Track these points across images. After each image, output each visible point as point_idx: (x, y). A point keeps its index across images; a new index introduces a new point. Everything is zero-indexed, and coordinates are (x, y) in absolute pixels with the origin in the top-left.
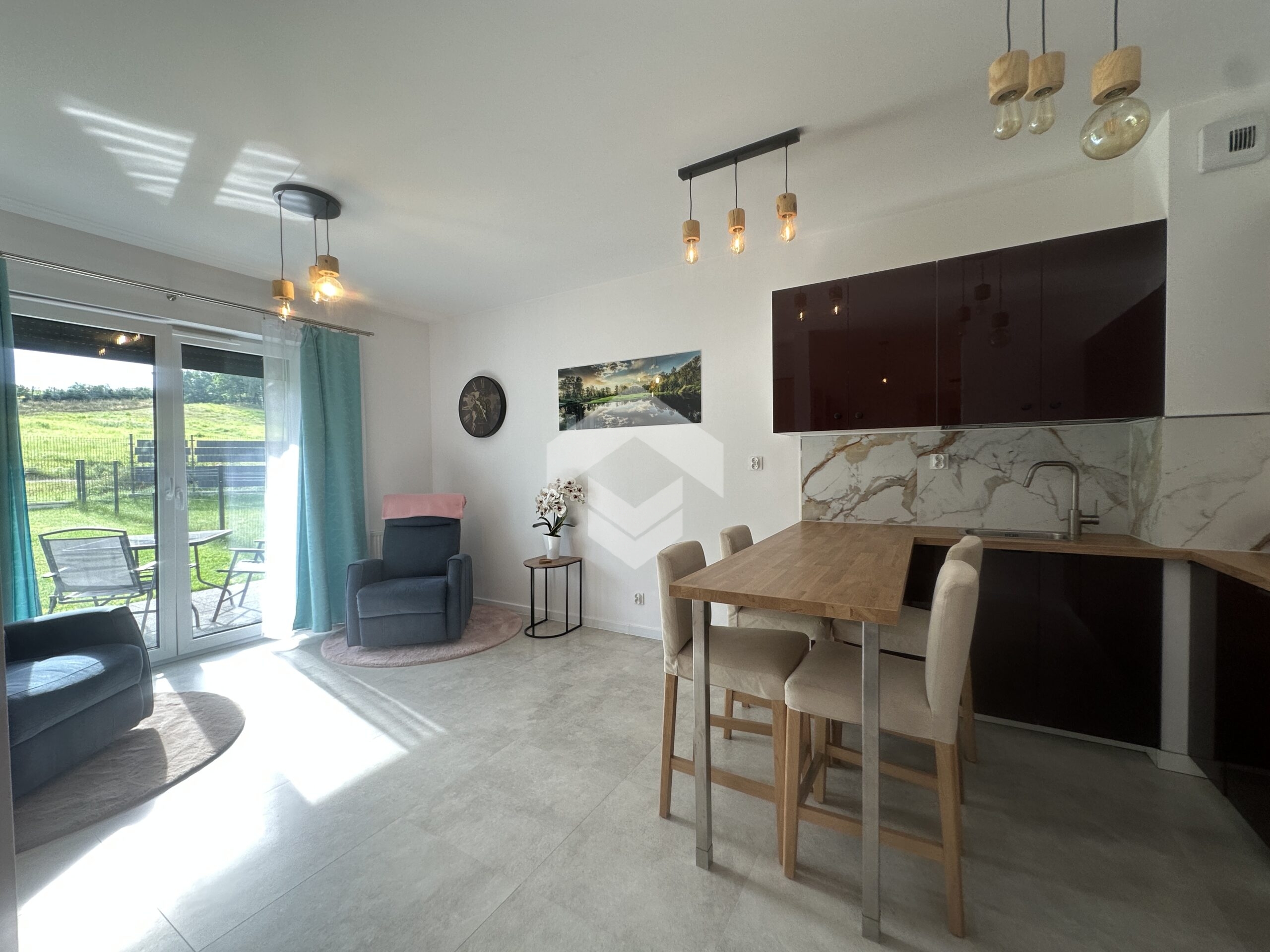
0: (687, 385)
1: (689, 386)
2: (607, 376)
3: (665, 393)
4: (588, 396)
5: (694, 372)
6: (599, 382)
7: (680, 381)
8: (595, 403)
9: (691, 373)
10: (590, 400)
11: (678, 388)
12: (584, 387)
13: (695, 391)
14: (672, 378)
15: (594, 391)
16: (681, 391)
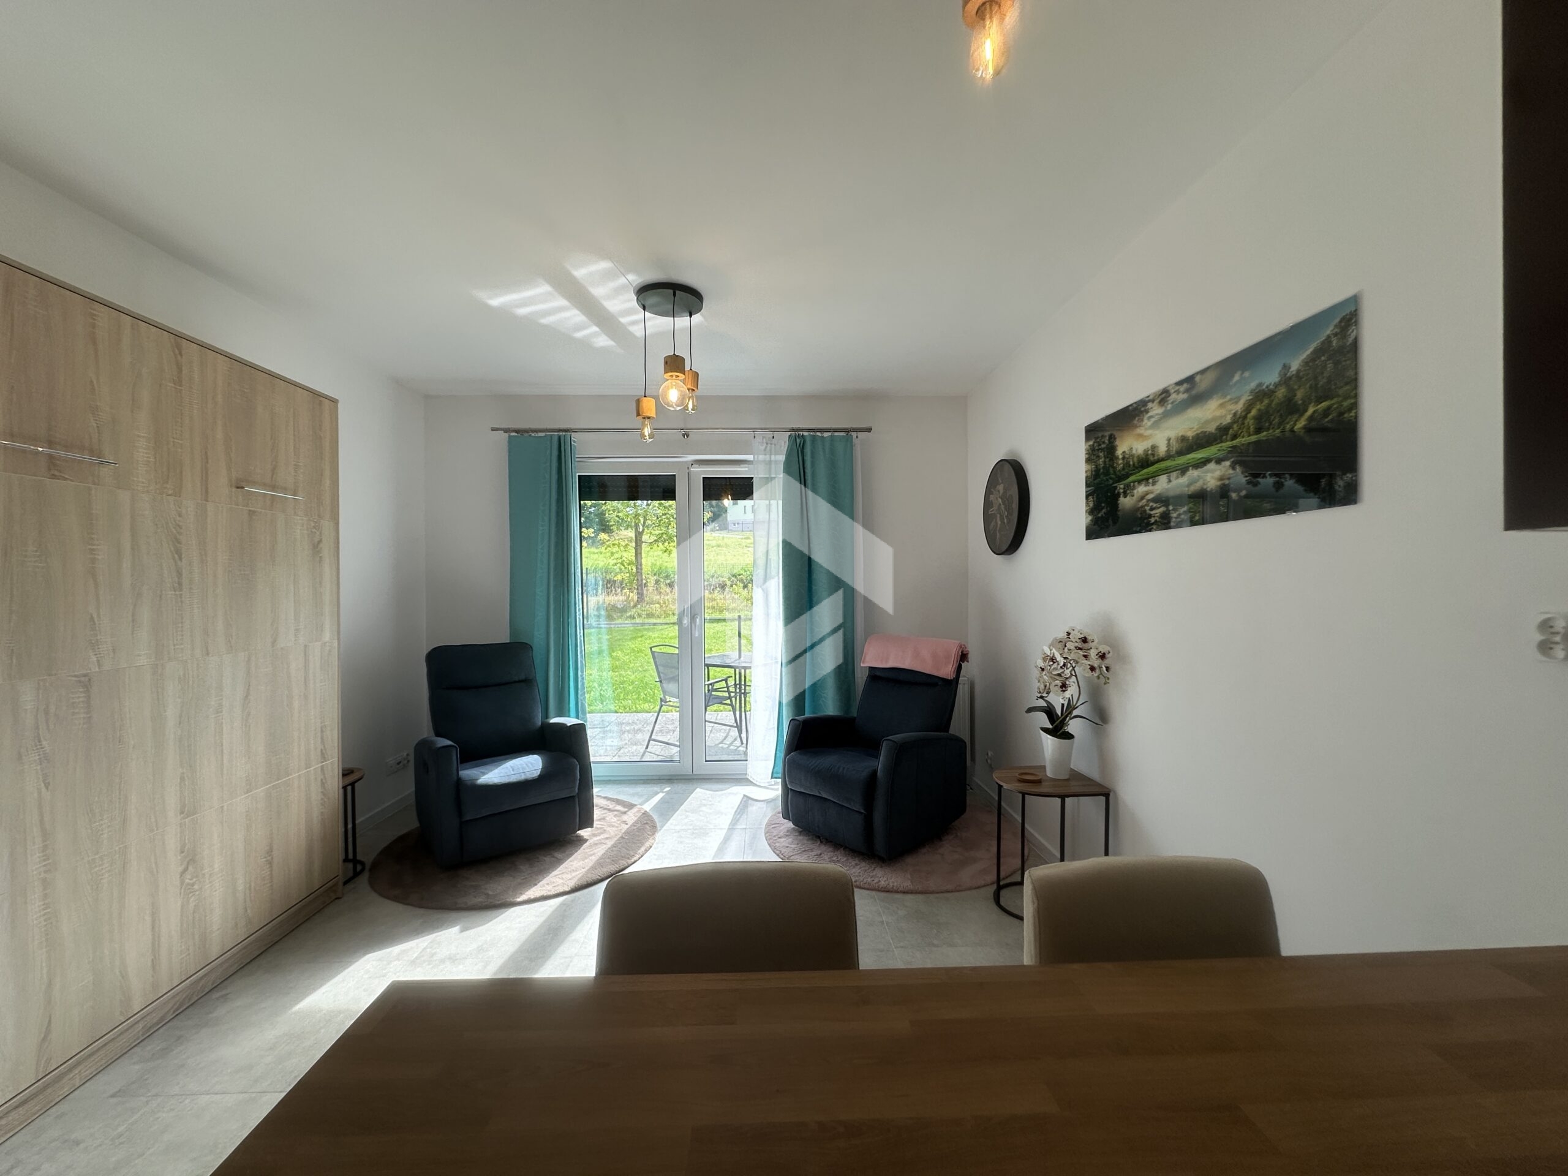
0: (1319, 400)
1: (1324, 405)
2: (1153, 420)
3: (1263, 435)
4: (1123, 469)
5: (1337, 363)
6: (1140, 436)
7: (1299, 395)
8: (1134, 482)
9: (1330, 366)
10: (1127, 476)
11: (1296, 416)
12: (1119, 452)
13: (1341, 414)
14: (1281, 393)
15: (1133, 456)
16: (1301, 423)
